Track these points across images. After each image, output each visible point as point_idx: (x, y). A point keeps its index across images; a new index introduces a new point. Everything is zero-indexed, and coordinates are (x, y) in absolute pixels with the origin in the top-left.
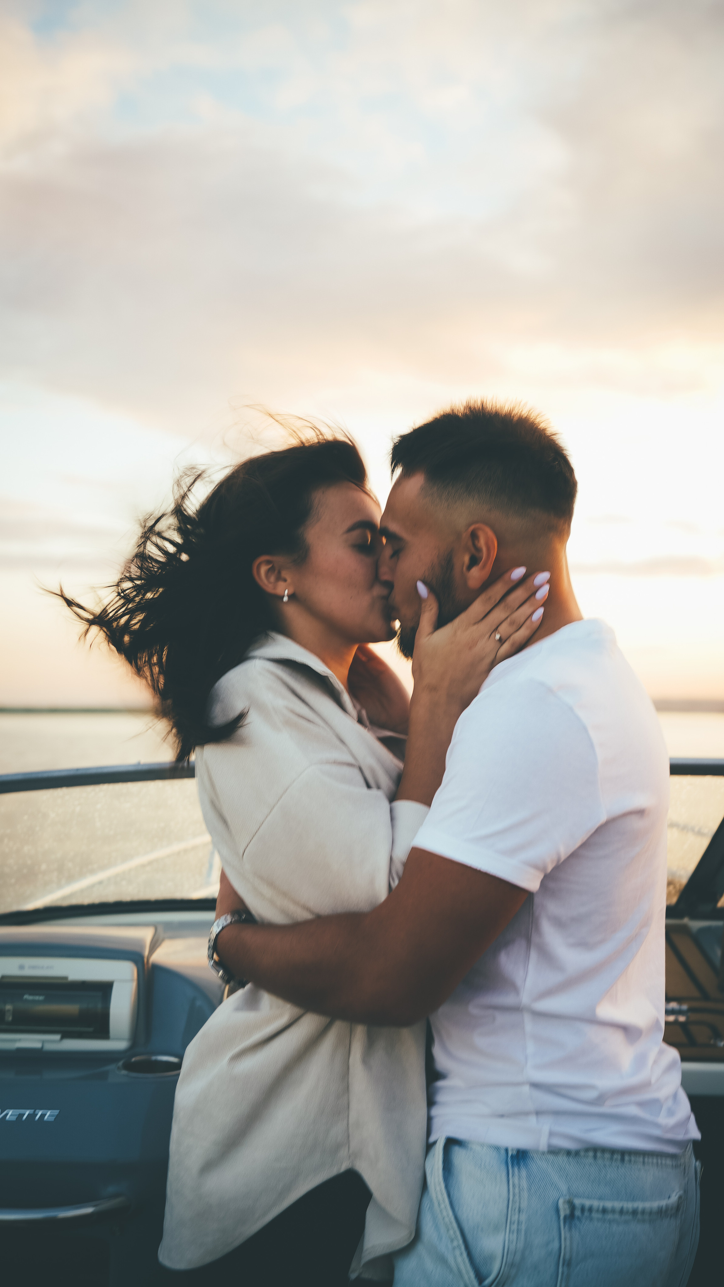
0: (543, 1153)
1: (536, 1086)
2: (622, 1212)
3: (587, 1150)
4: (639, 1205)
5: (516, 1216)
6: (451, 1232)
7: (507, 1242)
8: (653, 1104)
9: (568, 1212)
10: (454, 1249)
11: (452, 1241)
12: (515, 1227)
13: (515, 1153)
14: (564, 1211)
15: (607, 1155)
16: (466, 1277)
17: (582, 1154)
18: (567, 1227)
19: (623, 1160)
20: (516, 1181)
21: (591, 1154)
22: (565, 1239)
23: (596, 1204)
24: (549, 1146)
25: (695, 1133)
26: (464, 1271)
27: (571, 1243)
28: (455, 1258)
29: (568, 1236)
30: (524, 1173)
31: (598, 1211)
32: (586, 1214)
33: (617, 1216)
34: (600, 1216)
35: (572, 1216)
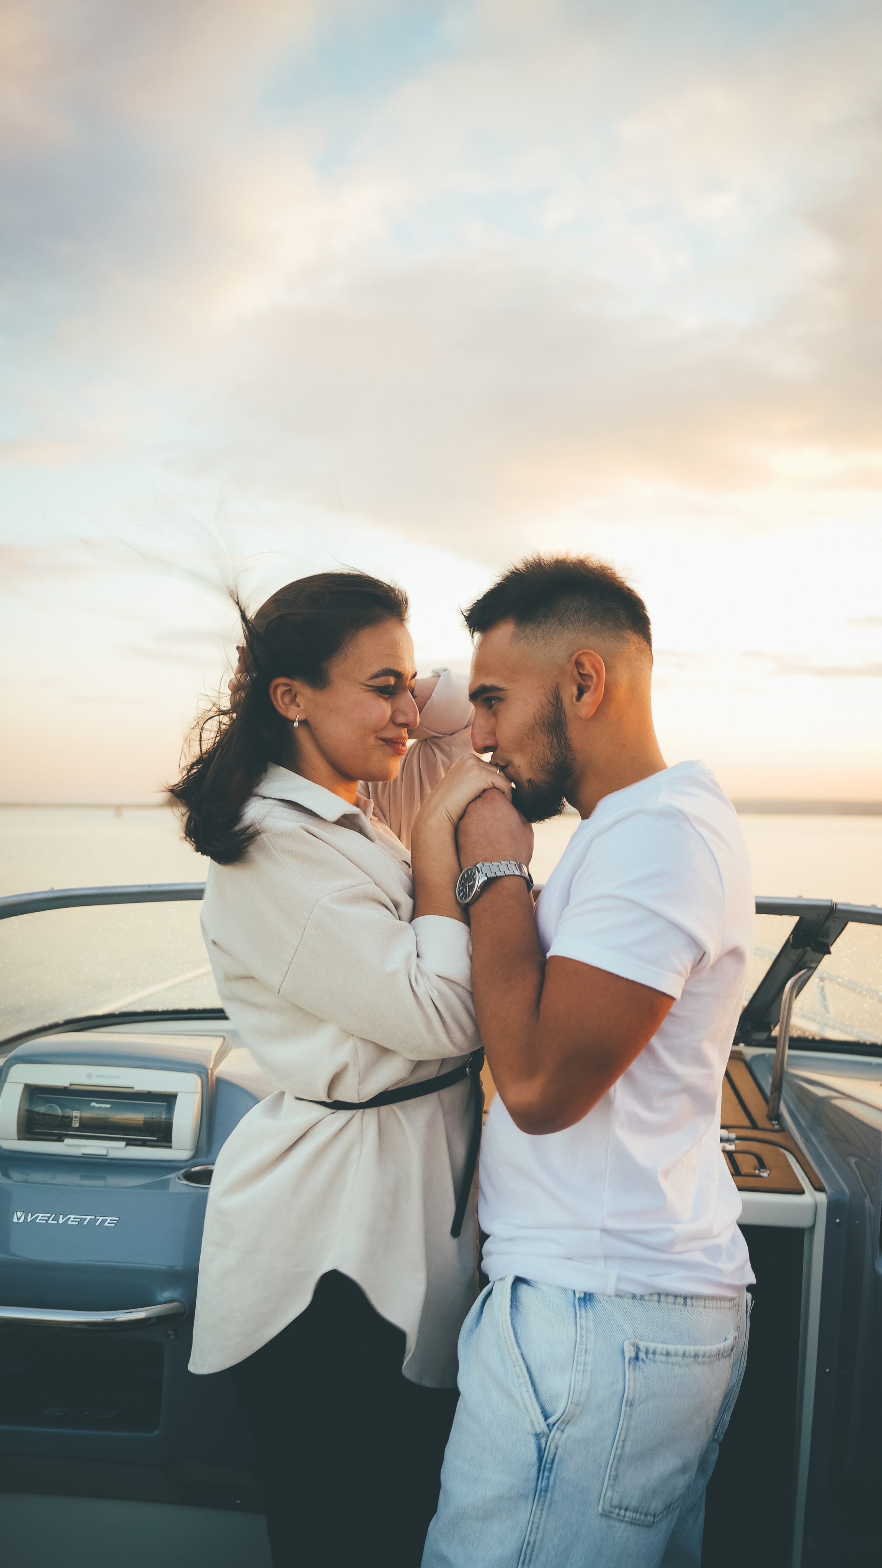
0: (610, 1296)
1: (605, 1231)
2: (684, 1354)
3: (651, 1294)
4: (701, 1348)
5: (583, 1357)
6: (518, 1369)
7: (573, 1382)
8: (714, 1251)
9: (633, 1355)
10: (520, 1384)
11: (518, 1377)
12: (581, 1368)
13: (582, 1295)
14: (630, 1353)
15: (671, 1299)
16: (532, 1413)
17: (647, 1298)
18: (631, 1367)
19: (685, 1304)
20: (583, 1322)
21: (655, 1298)
22: (629, 1380)
23: (660, 1347)
24: (617, 1289)
25: (752, 1279)
26: (530, 1408)
27: (635, 1384)
28: (521, 1393)
29: (632, 1377)
30: (591, 1315)
31: (662, 1354)
32: (650, 1356)
33: (680, 1359)
34: (663, 1358)
35: (637, 1358)
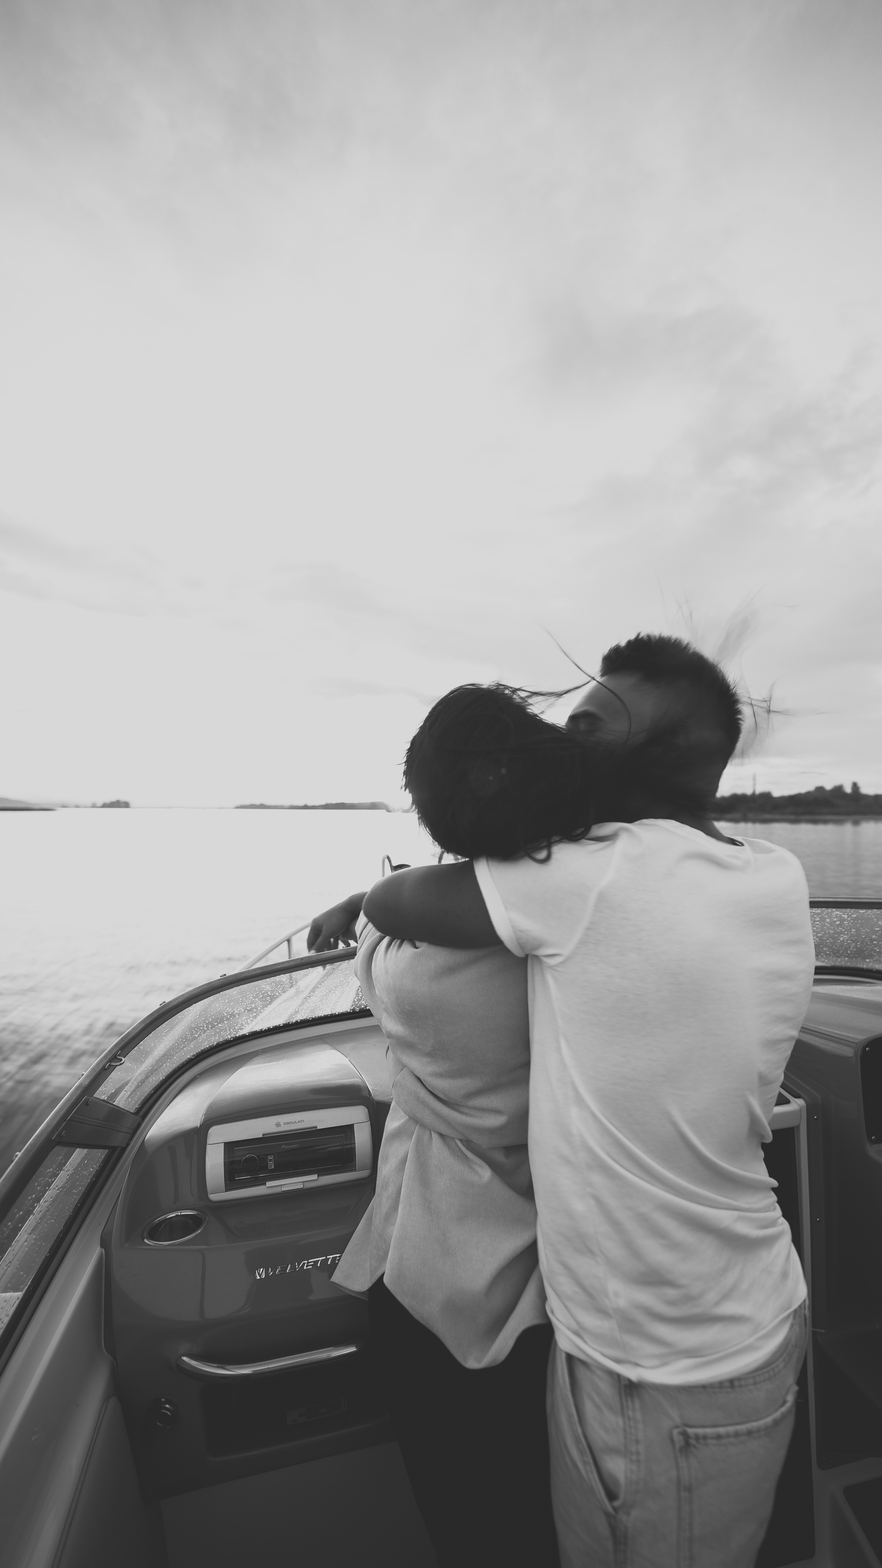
2: (737, 1434)
4: (754, 1425)
9: (682, 1443)
14: (679, 1439)
18: (683, 1454)
20: (630, 1413)
22: (683, 1468)
23: (709, 1431)
27: (689, 1470)
29: (685, 1465)
30: (637, 1404)
31: (713, 1438)
32: (702, 1441)
33: (733, 1440)
34: (714, 1442)
35: (687, 1444)
